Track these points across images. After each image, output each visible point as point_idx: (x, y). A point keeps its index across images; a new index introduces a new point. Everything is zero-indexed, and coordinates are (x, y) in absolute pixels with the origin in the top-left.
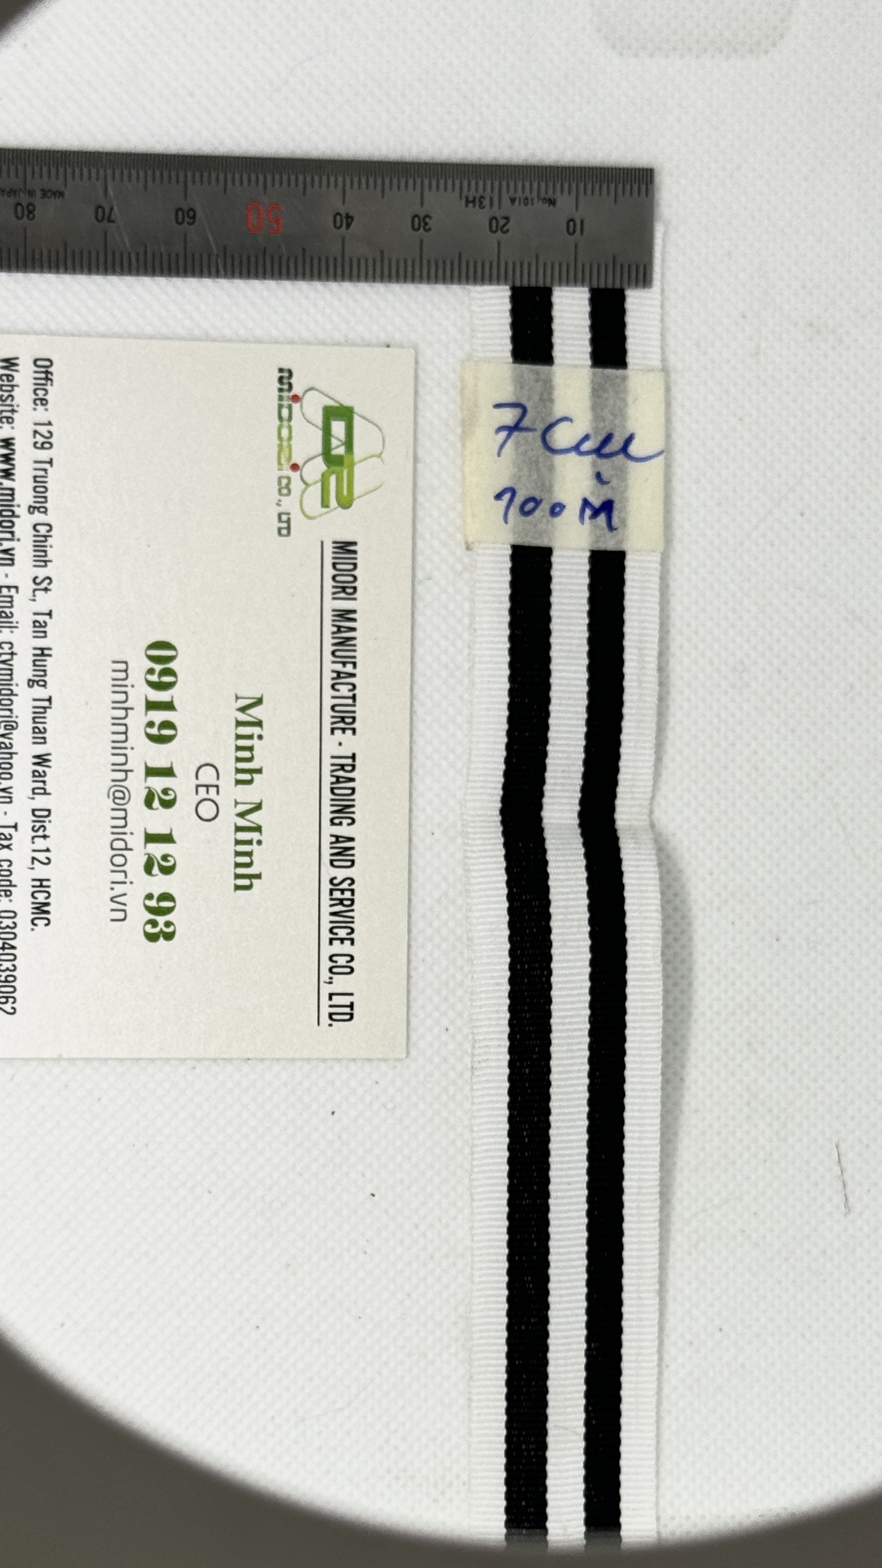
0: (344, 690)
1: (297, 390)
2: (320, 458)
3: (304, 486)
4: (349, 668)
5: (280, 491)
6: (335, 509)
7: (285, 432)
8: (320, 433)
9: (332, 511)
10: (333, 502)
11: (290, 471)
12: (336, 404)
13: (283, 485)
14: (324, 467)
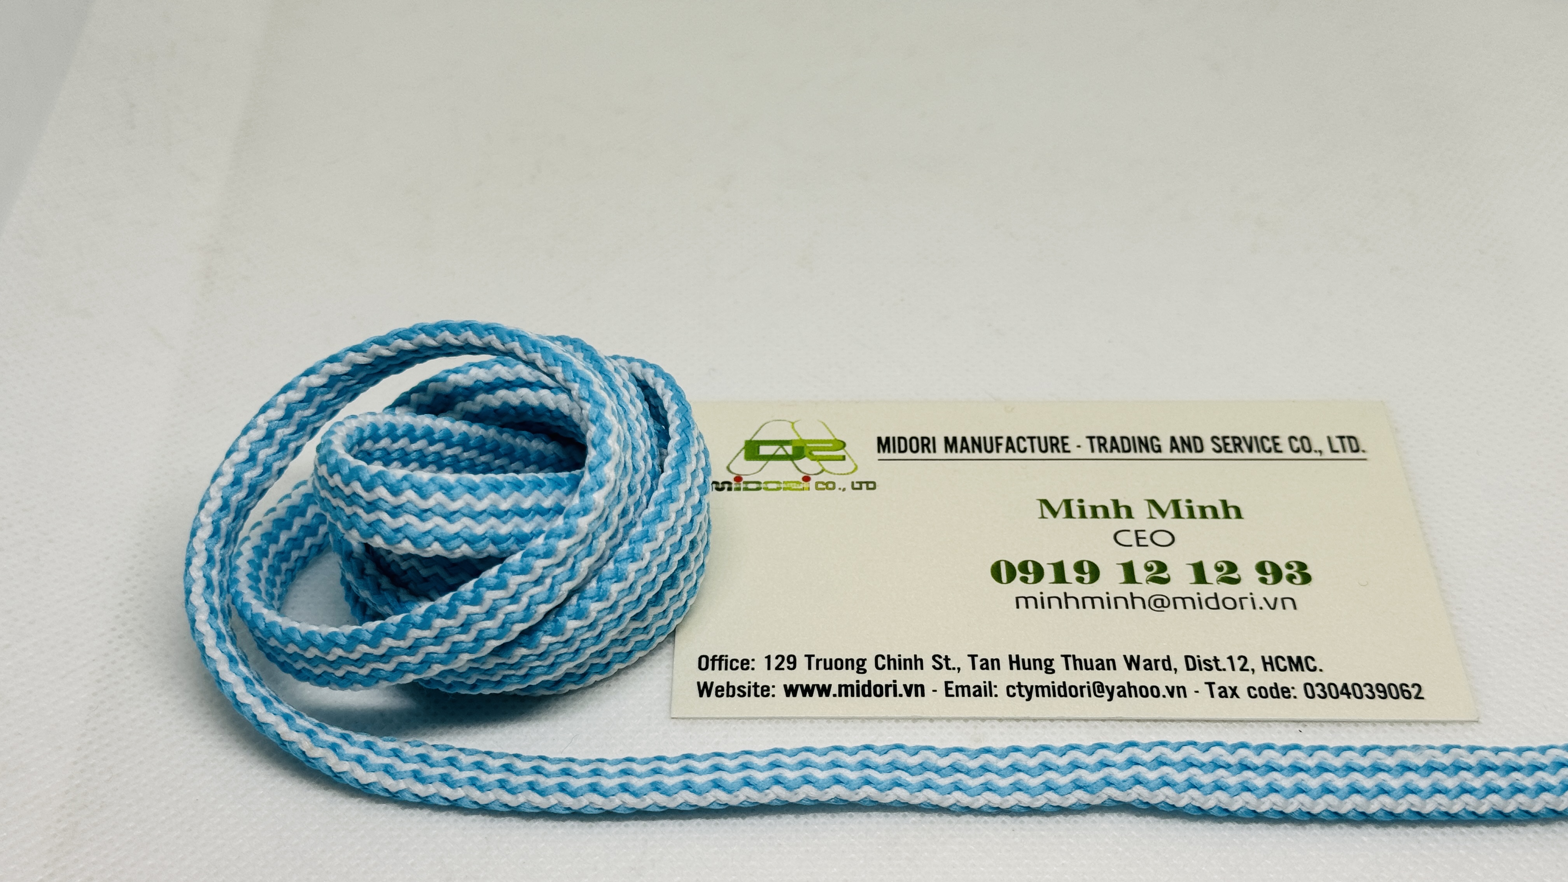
0: (1026, 444)
1: (730, 478)
2: (796, 462)
3: (824, 473)
4: (1003, 441)
5: (830, 489)
6: (845, 451)
7: (770, 486)
8: (772, 463)
9: (847, 453)
10: (841, 453)
11: (810, 482)
12: (743, 452)
13: (824, 486)
14: (805, 459)
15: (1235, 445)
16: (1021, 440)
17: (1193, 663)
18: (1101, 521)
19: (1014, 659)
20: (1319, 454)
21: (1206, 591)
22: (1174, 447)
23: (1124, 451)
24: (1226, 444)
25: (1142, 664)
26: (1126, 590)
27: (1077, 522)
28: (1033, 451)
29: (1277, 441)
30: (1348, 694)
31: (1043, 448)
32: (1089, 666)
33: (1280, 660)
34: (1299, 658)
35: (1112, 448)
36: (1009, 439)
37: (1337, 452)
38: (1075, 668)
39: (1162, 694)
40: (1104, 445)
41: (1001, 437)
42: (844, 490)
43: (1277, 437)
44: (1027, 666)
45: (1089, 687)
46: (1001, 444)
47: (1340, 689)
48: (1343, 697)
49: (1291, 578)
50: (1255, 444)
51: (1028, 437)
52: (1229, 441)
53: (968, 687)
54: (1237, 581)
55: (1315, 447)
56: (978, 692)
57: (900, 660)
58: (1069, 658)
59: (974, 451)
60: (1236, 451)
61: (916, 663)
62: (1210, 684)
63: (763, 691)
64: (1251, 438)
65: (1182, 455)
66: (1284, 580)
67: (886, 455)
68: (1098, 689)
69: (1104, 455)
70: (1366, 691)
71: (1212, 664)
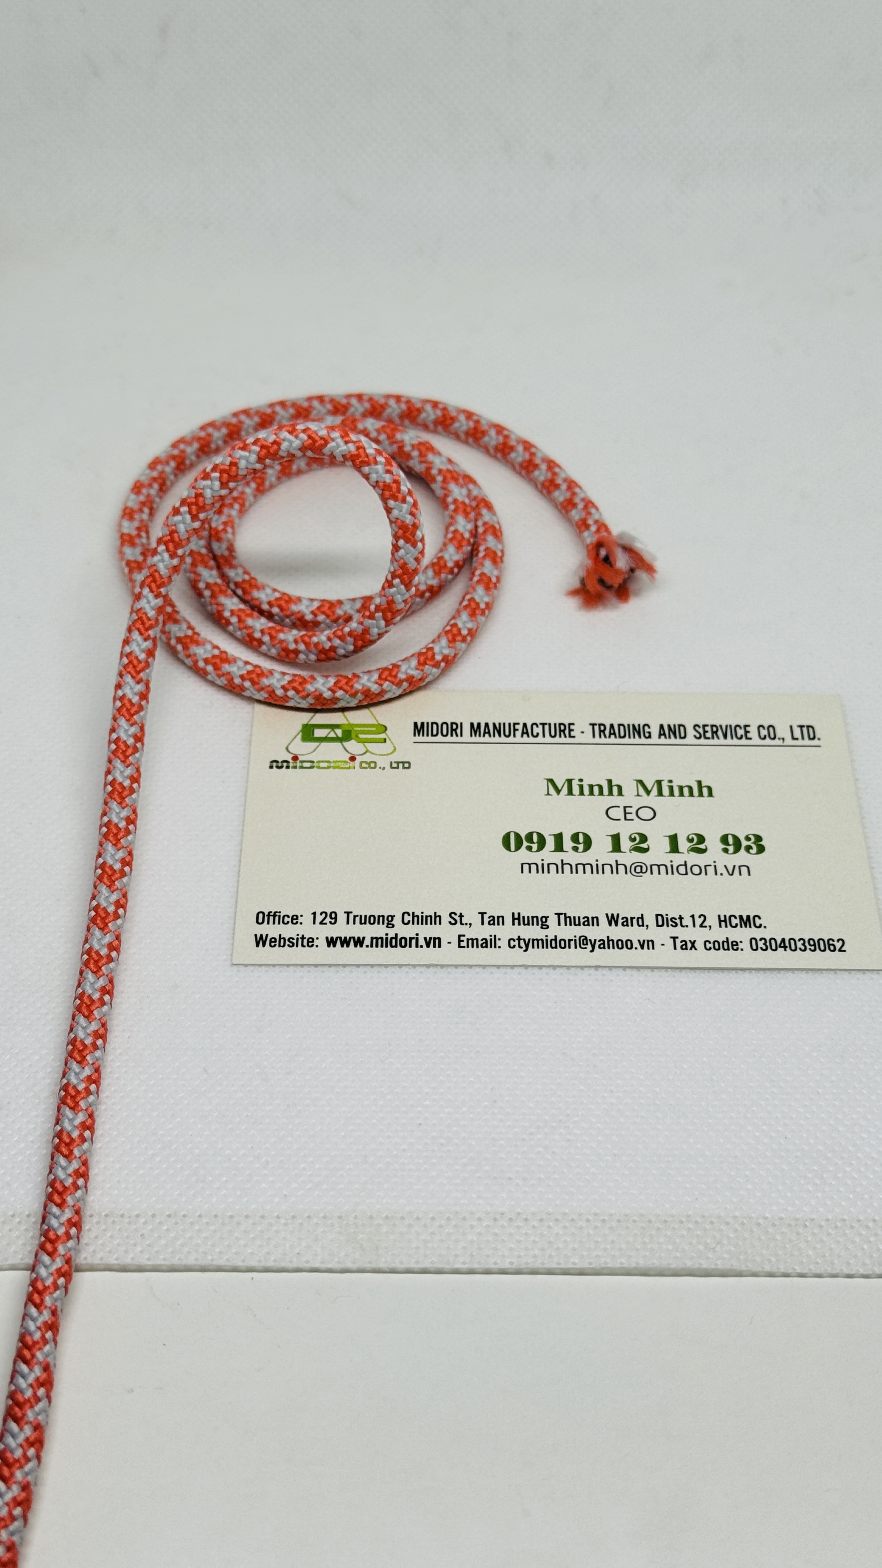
0: (536, 730)
1: (289, 757)
2: (344, 744)
3: (368, 754)
4: (520, 727)
5: (372, 768)
6: (386, 734)
7: (322, 765)
8: (323, 744)
9: (388, 737)
10: (383, 736)
11: (356, 762)
12: (301, 734)
13: (367, 766)
14: (353, 741)
15: (713, 732)
16: (534, 726)
17: (662, 921)
18: (596, 798)
19: (516, 916)
20: (782, 741)
21: (678, 859)
22: (662, 734)
23: (620, 737)
24: (705, 732)
25: (620, 921)
26: (612, 858)
27: (576, 798)
28: (544, 736)
29: (748, 729)
30: (785, 947)
31: (553, 734)
32: (577, 923)
33: (733, 918)
34: (748, 917)
35: (610, 734)
36: (525, 725)
37: (797, 739)
38: (566, 925)
39: (634, 947)
40: (604, 731)
41: (518, 724)
42: (384, 768)
43: (749, 726)
44: (526, 922)
45: (575, 940)
46: (517, 730)
47: (779, 943)
48: (781, 950)
49: (748, 848)
50: (729, 731)
51: (541, 724)
52: (708, 729)
53: (477, 940)
54: (704, 851)
55: (778, 735)
56: (485, 944)
57: (422, 916)
58: (561, 916)
59: (494, 736)
60: (713, 738)
61: (436, 919)
62: (674, 938)
63: (308, 942)
64: (727, 726)
65: (668, 741)
66: (743, 849)
67: (420, 738)
68: (583, 941)
69: (603, 740)
70: (799, 944)
71: (677, 922)
